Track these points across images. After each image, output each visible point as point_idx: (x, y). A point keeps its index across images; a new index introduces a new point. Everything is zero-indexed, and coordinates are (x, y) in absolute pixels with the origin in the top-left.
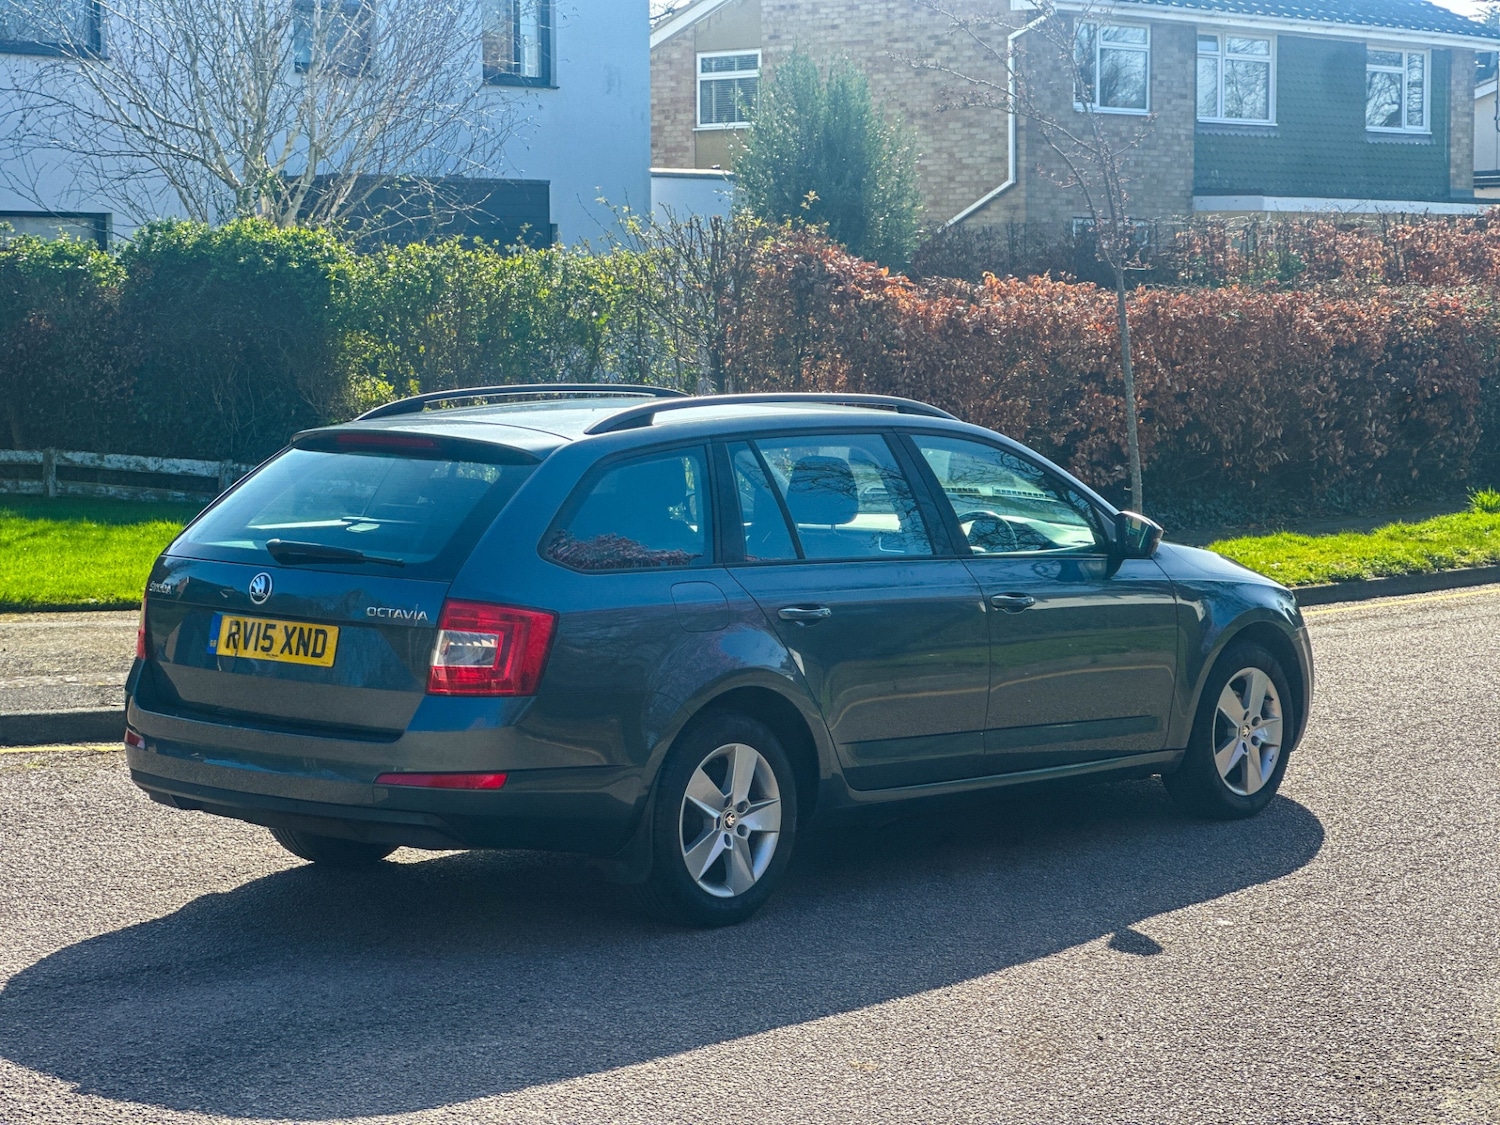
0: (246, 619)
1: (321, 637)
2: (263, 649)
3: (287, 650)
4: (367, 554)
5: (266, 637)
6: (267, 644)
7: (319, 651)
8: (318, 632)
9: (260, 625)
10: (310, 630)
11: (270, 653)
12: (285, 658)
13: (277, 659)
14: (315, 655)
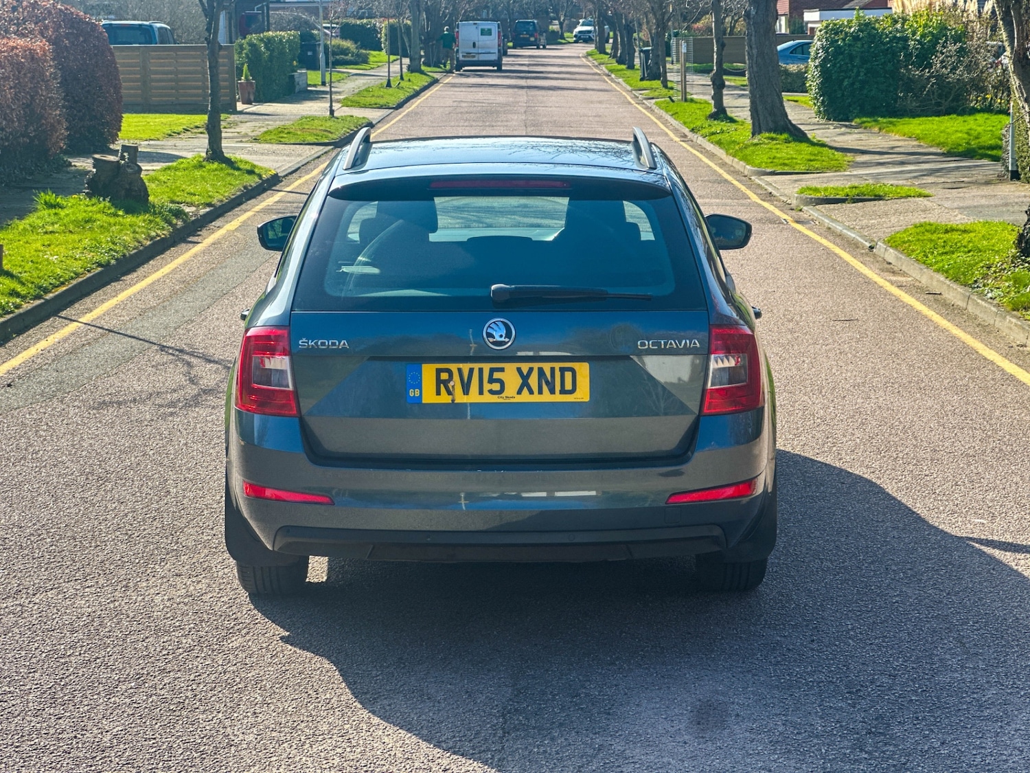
0: (461, 366)
1: (568, 375)
2: (491, 392)
3: (525, 390)
4: (612, 291)
5: (491, 381)
6: (496, 387)
7: (568, 386)
8: (562, 370)
9: (481, 370)
10: (553, 370)
11: (503, 395)
12: (525, 397)
13: (512, 400)
14: (563, 391)
